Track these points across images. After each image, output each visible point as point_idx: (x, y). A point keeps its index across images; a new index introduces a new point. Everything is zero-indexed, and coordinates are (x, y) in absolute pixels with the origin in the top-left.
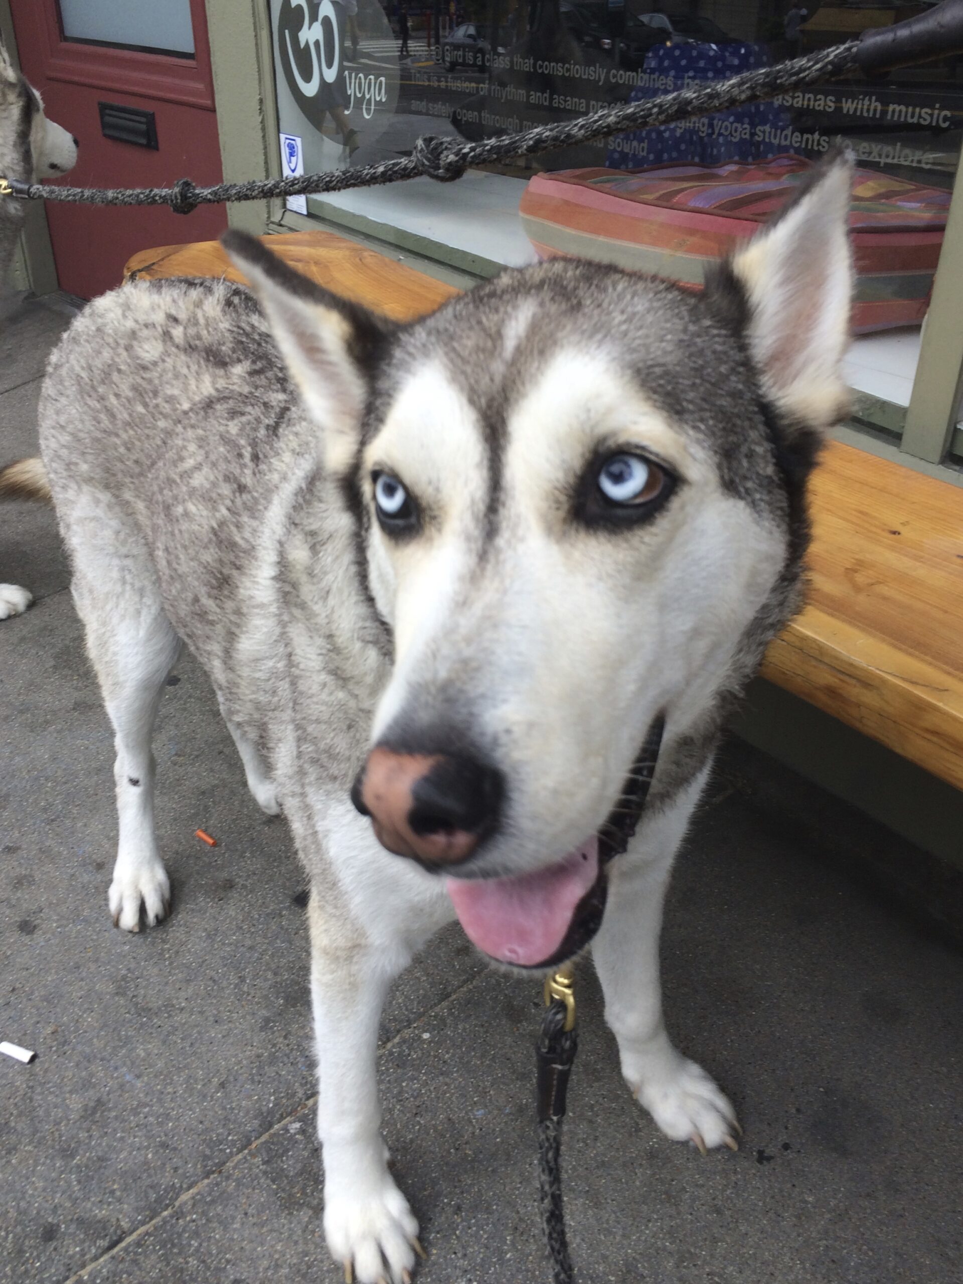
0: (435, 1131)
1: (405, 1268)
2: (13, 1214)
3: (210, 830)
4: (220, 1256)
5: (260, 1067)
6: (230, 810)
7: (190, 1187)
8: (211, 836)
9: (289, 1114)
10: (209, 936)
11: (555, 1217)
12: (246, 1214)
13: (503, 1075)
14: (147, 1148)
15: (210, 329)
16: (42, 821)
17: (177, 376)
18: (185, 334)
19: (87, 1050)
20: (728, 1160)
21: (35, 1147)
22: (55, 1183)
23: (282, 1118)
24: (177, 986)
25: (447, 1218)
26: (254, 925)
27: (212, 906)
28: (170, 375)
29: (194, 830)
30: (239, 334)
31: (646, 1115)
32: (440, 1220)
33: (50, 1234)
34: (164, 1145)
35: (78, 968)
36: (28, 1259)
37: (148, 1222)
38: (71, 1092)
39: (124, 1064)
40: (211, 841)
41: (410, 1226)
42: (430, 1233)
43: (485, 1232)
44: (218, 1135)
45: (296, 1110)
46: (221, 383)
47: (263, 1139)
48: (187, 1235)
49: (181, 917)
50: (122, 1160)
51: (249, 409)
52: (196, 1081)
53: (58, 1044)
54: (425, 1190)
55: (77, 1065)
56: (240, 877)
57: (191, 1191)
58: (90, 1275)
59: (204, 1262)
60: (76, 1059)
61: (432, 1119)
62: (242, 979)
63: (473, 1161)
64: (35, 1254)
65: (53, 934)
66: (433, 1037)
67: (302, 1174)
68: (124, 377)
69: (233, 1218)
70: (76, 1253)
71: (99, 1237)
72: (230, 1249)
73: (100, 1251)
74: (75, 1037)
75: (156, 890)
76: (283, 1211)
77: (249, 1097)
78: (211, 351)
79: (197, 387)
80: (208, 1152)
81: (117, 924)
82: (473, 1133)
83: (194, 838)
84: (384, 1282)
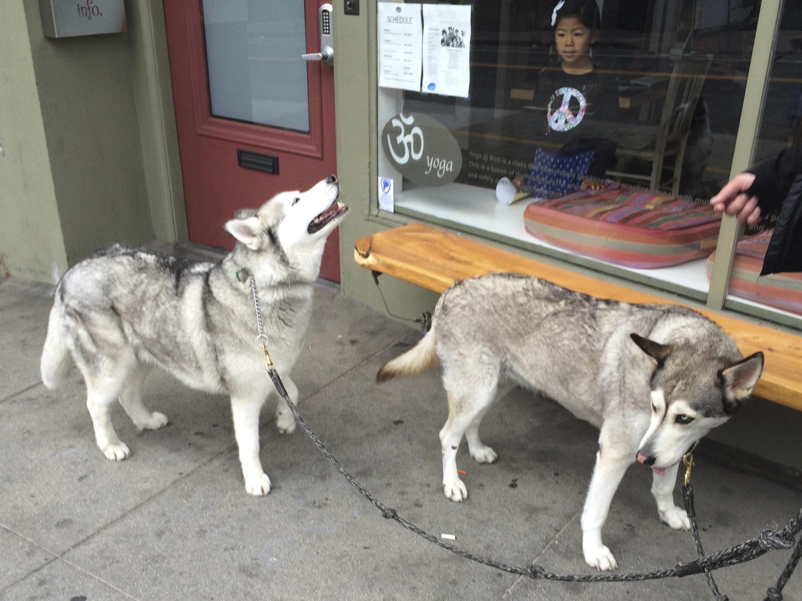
5: (534, 530)
10: (487, 500)
12: (557, 562)
14: (513, 552)
15: (542, 292)
19: (472, 533)
23: (551, 540)
24: (488, 514)
26: (501, 495)
30: (554, 292)
34: (518, 551)
35: (448, 514)
38: (476, 544)
39: (488, 535)
40: (465, 473)
44: (533, 547)
45: (554, 538)
46: (557, 307)
47: (549, 546)
49: (473, 495)
50: (507, 556)
52: (516, 536)
55: (472, 537)
56: (484, 482)
65: (430, 506)
67: (567, 552)
69: (554, 563)
74: (464, 531)
77: (536, 537)
78: (548, 298)
80: (533, 551)
84: (611, 569)
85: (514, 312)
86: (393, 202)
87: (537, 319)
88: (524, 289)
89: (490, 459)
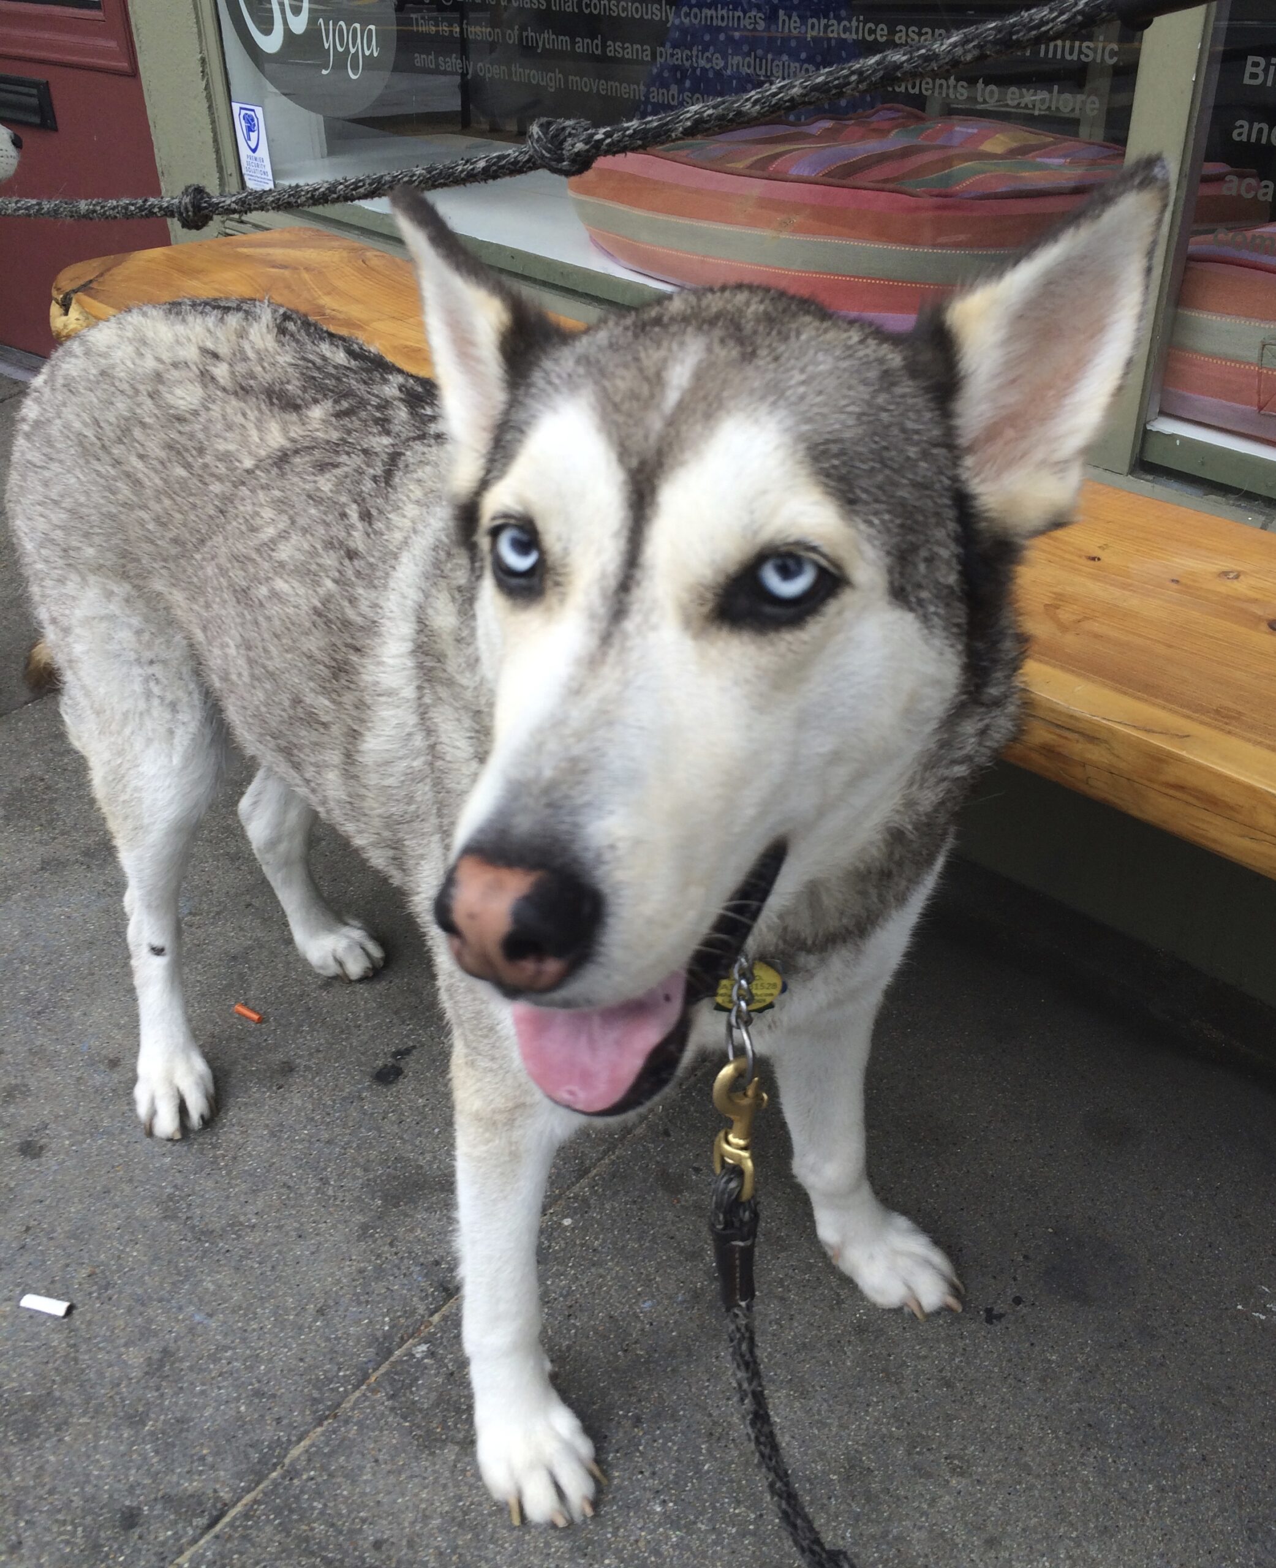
0: (596, 1333)
1: (585, 1498)
2: (78, 1502)
3: (251, 1004)
4: (353, 1516)
5: (364, 1285)
6: (273, 975)
7: (300, 1440)
8: (253, 1010)
9: (412, 1336)
10: (273, 1134)
11: (760, 1417)
12: (376, 1461)
13: (669, 1258)
14: (238, 1399)
15: (266, 364)
16: (27, 1015)
17: (229, 427)
18: (233, 373)
19: (139, 1291)
20: (952, 1324)
21: (92, 1418)
22: (127, 1458)
23: (403, 1341)
24: (242, 1199)
25: (625, 1432)
26: (329, 1114)
27: (270, 1097)
28: (219, 426)
29: (230, 1006)
30: (307, 368)
31: (848, 1282)
32: (618, 1437)
33: (130, 1519)
34: (258, 1394)
35: (109, 1192)
36: (107, 1555)
37: (253, 1489)
38: (126, 1345)
39: (190, 1302)
40: (255, 1017)
41: (585, 1447)
42: (608, 1453)
43: (674, 1444)
44: (325, 1372)
45: (418, 1329)
46: (296, 431)
47: (383, 1369)
48: (306, 1497)
49: (232, 1115)
50: (208, 1417)
51: (344, 458)
52: (287, 1312)
53: (100, 1289)
54: (594, 1404)
55: (129, 1310)
56: (301, 1057)
57: (302, 1444)
58: (191, 1560)
59: (333, 1525)
60: (126, 1303)
61: (590, 1319)
62: (325, 1181)
63: (647, 1362)
64: (115, 1546)
65: (67, 1153)
66: (575, 1222)
67: (438, 1405)
68: (149, 431)
69: (361, 1468)
70: (168, 1538)
71: (195, 1515)
72: (363, 1506)
73: (199, 1531)
74: (119, 1278)
75: (197, 1084)
76: (422, 1452)
77: (358, 1322)
78: (274, 392)
79: (261, 439)
80: (316, 1394)
81: (150, 1133)
82: (643, 1330)
83: (231, 1015)
86: (270, 175)
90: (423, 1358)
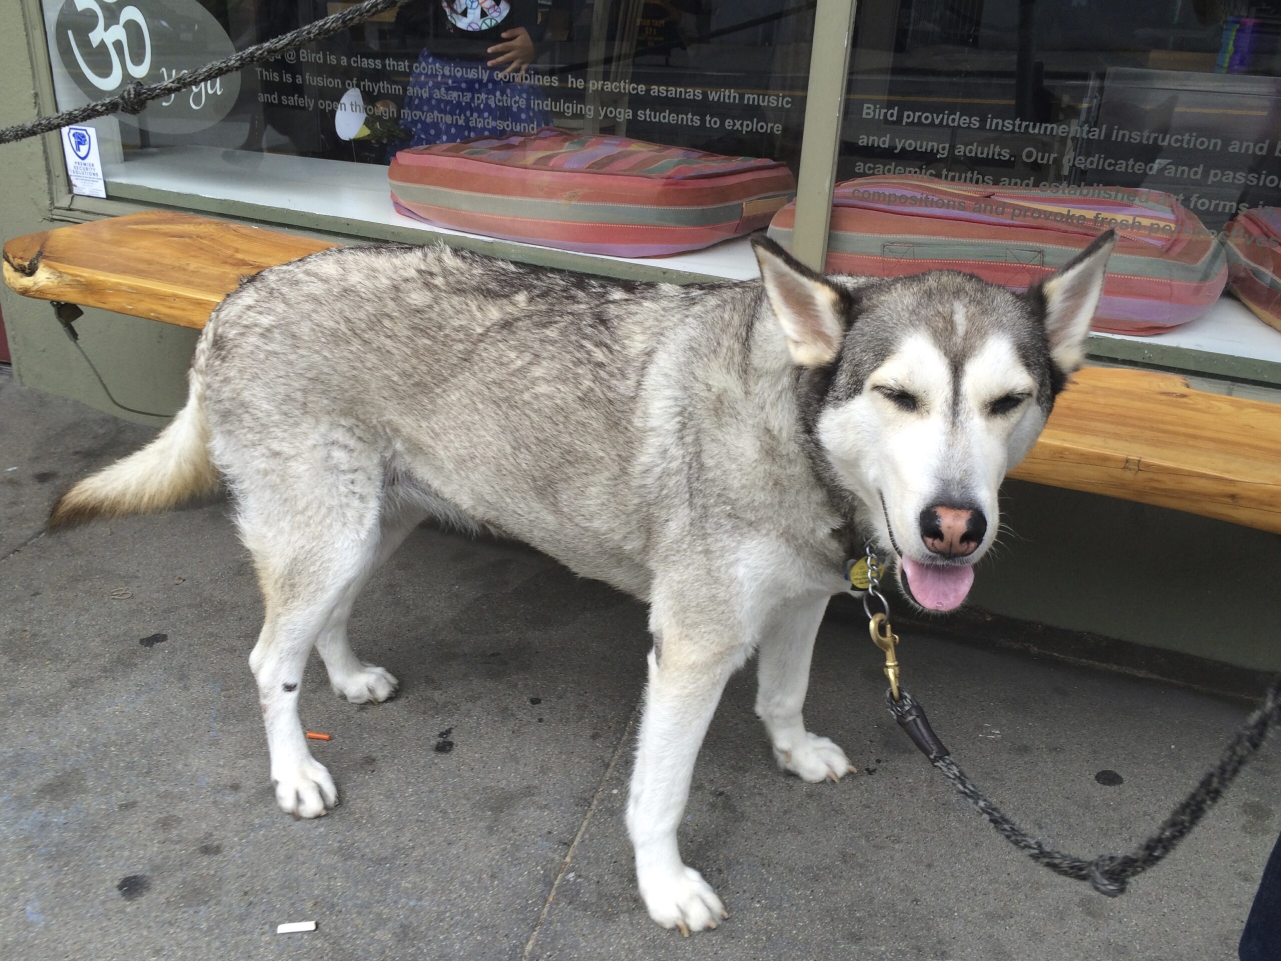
5: (512, 855)
8: (321, 733)
9: (559, 872)
12: (583, 935)
14: (472, 934)
17: (459, 312)
18: (447, 282)
19: (359, 902)
20: (855, 780)
23: (556, 876)
26: (419, 777)
27: (370, 778)
28: (451, 312)
39: (400, 897)
40: (326, 737)
44: (519, 904)
45: (561, 867)
47: (554, 892)
52: (471, 883)
53: (328, 909)
55: (360, 914)
56: (375, 752)
57: (530, 943)
60: (354, 911)
65: (241, 846)
66: (619, 790)
68: (396, 321)
69: (577, 941)
74: (338, 899)
76: (608, 923)
77: (521, 875)
78: (482, 290)
79: (484, 316)
80: (521, 916)
84: (713, 925)
85: (402, 331)
86: (100, 176)
87: (461, 341)
88: (420, 271)
89: (382, 692)
90: (575, 880)
